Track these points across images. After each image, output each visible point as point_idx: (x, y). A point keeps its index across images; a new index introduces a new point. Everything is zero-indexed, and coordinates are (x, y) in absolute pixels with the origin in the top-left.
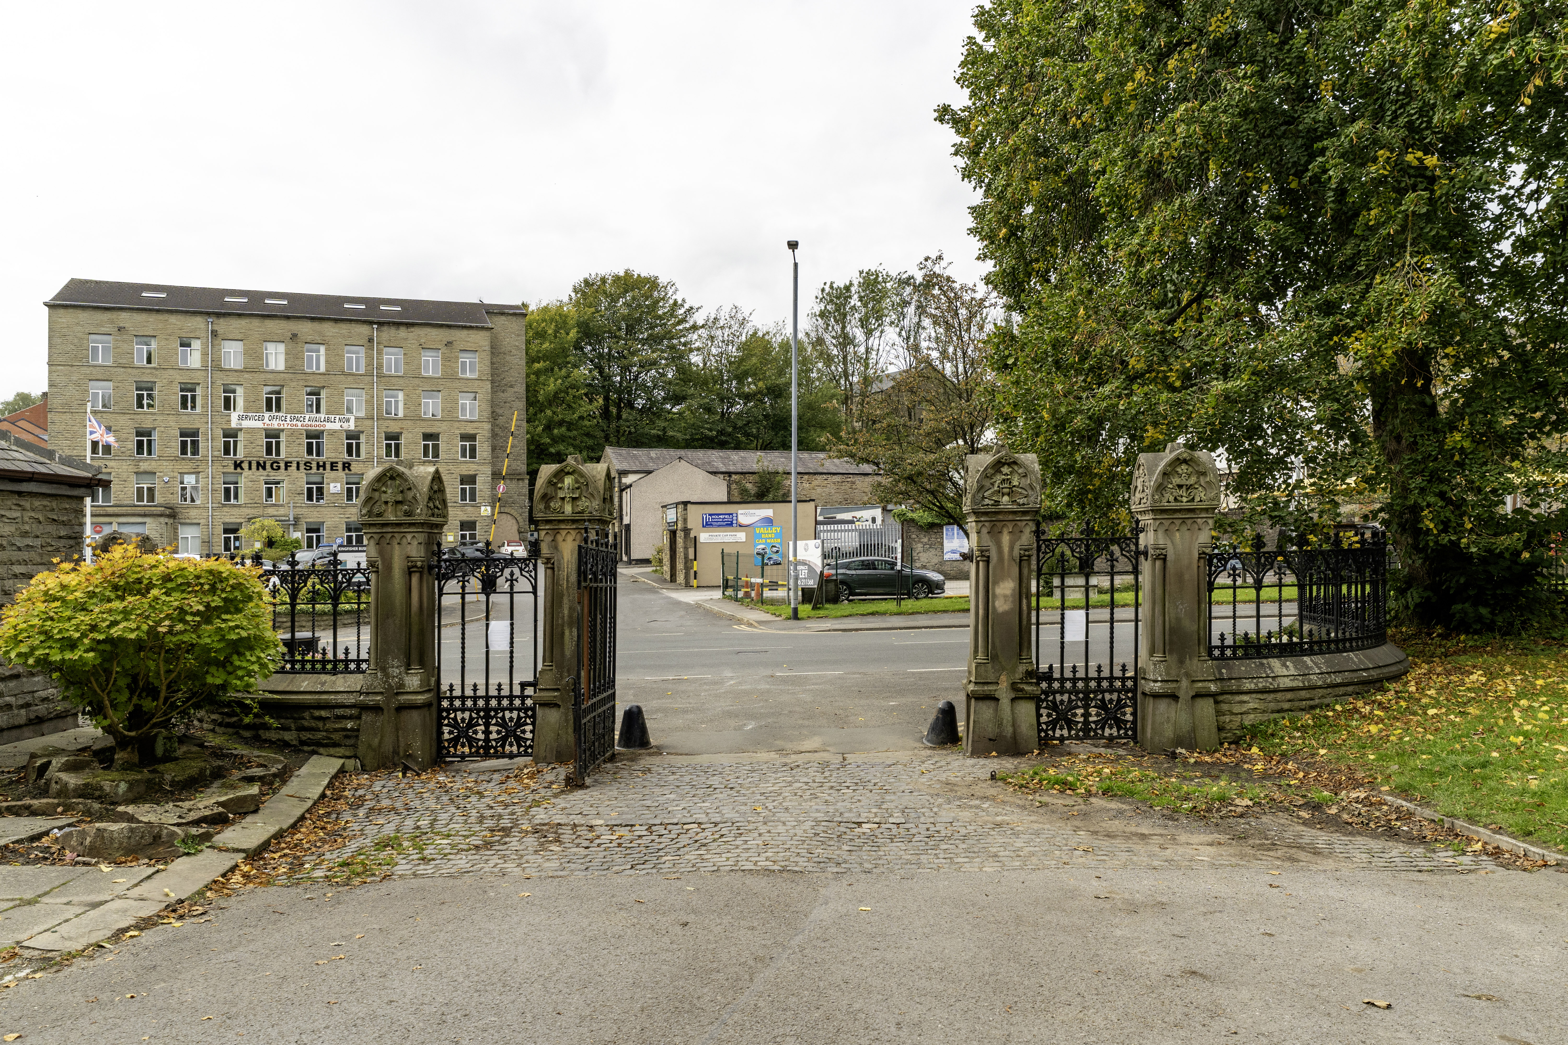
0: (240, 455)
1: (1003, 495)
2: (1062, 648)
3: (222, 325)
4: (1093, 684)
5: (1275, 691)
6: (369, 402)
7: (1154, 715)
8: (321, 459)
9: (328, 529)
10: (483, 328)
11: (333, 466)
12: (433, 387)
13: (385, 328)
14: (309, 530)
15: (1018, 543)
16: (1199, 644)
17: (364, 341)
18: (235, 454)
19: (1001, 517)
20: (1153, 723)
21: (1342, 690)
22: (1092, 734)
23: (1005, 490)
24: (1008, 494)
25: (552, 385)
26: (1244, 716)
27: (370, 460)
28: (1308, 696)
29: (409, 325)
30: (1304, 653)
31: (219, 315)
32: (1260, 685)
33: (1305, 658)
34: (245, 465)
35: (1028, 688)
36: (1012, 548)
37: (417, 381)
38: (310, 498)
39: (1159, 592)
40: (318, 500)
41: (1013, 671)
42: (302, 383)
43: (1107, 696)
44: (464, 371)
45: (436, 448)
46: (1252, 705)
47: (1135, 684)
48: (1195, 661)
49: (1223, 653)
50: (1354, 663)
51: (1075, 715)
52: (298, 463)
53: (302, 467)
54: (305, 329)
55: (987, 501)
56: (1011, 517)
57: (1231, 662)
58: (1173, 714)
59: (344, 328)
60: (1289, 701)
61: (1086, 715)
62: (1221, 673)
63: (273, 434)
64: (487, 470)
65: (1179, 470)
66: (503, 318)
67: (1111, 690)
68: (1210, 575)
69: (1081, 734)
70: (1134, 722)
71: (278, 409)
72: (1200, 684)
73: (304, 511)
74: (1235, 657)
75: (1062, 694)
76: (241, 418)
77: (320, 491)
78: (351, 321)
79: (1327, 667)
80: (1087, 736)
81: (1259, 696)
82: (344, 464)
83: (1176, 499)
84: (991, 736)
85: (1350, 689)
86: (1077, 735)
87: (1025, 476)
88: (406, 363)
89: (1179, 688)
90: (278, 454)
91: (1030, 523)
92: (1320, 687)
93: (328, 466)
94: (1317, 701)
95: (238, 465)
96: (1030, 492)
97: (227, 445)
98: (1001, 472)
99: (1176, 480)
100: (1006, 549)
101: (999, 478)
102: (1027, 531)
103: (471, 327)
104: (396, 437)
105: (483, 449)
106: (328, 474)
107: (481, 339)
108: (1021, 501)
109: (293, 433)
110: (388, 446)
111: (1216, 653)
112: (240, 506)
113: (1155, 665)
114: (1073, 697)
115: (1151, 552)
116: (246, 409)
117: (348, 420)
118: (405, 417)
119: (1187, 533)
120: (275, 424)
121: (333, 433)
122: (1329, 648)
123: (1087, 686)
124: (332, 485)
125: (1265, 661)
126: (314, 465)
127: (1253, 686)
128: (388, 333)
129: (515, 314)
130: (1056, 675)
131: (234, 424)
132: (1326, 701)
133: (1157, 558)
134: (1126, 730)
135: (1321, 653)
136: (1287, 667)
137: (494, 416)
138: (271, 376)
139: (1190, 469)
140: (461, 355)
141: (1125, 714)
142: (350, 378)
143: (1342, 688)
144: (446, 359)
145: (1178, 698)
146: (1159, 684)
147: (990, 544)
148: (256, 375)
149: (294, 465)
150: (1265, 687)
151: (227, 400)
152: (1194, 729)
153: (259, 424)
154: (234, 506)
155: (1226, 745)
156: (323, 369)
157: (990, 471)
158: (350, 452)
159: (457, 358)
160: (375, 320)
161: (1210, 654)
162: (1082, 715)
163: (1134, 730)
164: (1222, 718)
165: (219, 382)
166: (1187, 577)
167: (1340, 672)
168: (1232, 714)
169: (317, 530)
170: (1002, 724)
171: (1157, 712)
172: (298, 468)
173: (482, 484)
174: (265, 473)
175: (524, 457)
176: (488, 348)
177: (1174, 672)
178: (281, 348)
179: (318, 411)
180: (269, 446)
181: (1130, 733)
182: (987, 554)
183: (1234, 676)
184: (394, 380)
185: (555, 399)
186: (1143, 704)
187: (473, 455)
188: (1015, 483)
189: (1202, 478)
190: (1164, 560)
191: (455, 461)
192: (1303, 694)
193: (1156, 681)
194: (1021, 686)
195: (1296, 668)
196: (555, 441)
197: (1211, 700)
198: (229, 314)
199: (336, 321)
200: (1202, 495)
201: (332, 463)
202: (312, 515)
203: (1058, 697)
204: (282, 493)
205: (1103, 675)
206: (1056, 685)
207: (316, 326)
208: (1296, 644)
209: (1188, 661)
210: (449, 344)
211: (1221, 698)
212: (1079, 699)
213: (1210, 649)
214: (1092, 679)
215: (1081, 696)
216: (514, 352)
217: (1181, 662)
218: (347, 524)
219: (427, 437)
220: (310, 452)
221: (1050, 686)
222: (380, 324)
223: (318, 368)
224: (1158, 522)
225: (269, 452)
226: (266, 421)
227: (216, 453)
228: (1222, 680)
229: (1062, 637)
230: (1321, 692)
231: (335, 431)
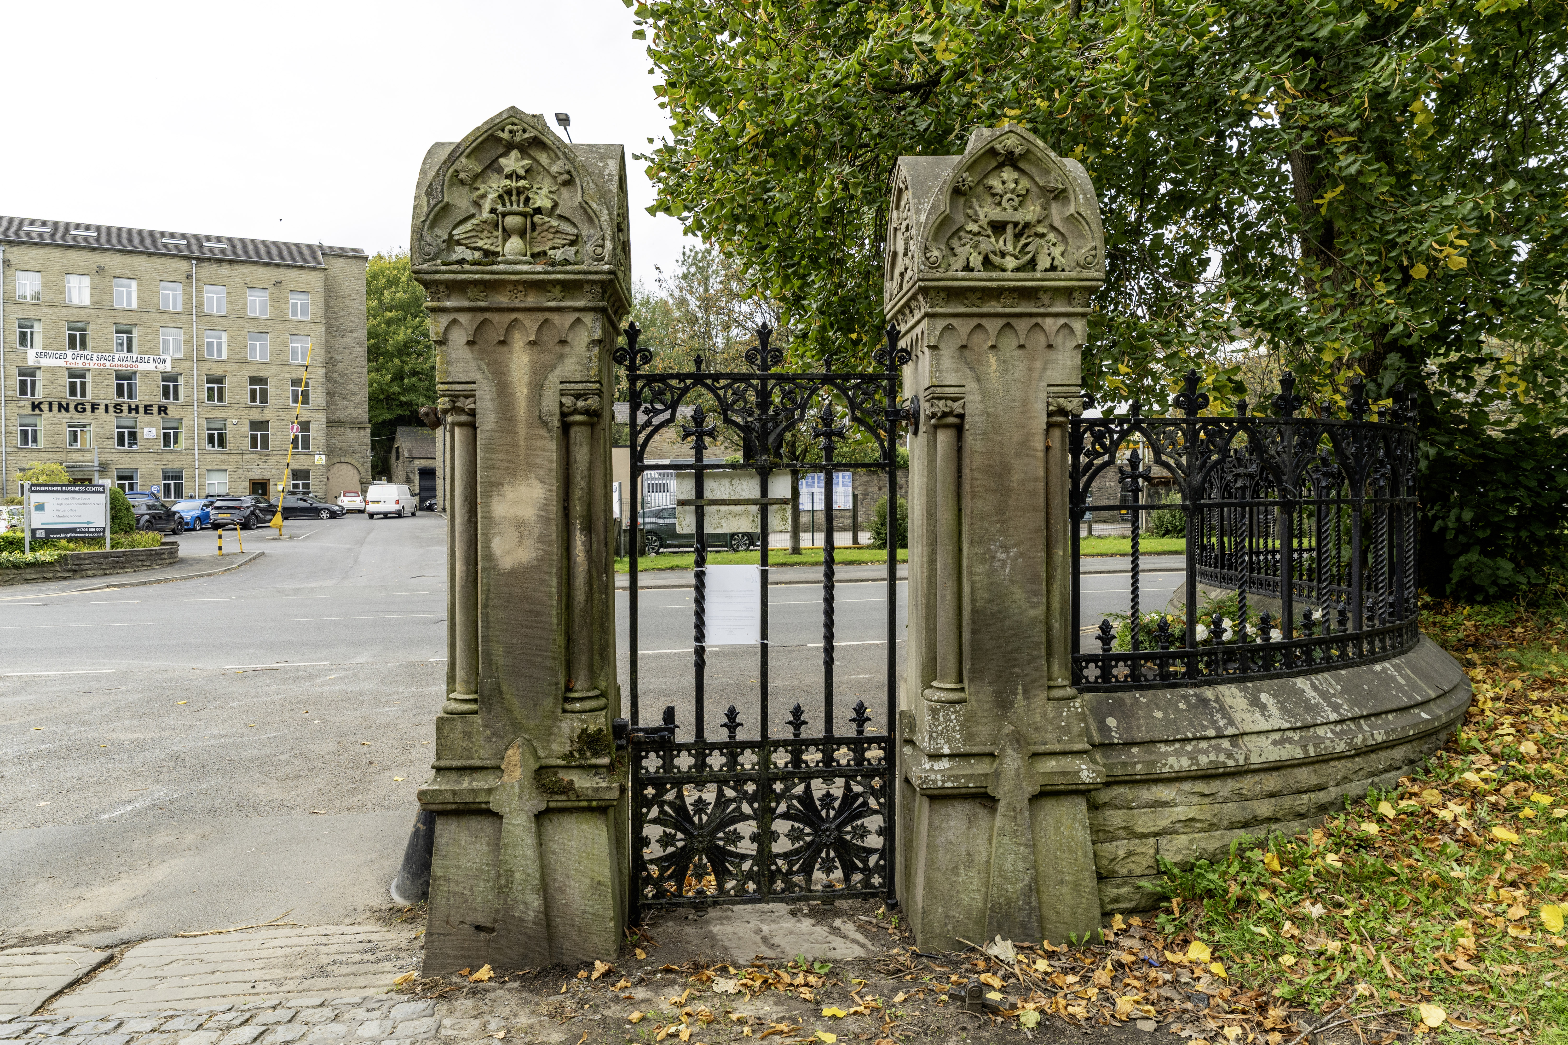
0: (39, 396)
1: (507, 234)
2: (700, 665)
3: (16, 254)
4: (781, 759)
5: (1238, 773)
6: (188, 342)
7: (932, 847)
8: (133, 402)
9: (142, 476)
10: (315, 268)
11: (147, 409)
12: (260, 328)
13: (206, 265)
14: (120, 478)
15: (555, 376)
16: (1049, 655)
17: (182, 277)
18: (33, 394)
19: (503, 300)
20: (930, 868)
21: (1384, 758)
22: (779, 885)
23: (512, 221)
24: (522, 234)
25: (402, 335)
26: (1163, 841)
27: (189, 404)
28: (1314, 781)
29: (231, 262)
30: (1293, 669)
31: (11, 243)
32: (1204, 760)
33: (1301, 683)
34: (45, 407)
35: (582, 782)
36: (537, 390)
37: (242, 322)
38: (121, 442)
39: (945, 515)
40: (130, 445)
41: (547, 732)
42: (110, 320)
43: (818, 787)
44: (295, 314)
45: (264, 393)
46: (1181, 812)
47: (890, 757)
48: (1040, 700)
49: (1106, 674)
50: (1400, 688)
51: (737, 837)
52: (107, 406)
53: (111, 409)
54: (113, 262)
55: (460, 252)
56: (531, 300)
57: (1127, 696)
58: (982, 845)
59: (158, 263)
60: (1272, 795)
61: (764, 837)
62: (1104, 729)
63: (78, 375)
64: (322, 417)
65: (994, 182)
66: (342, 260)
67: (829, 770)
68: (1076, 473)
69: (751, 886)
70: (887, 852)
71: (84, 346)
72: (1052, 764)
73: (114, 457)
74: (1136, 682)
75: (700, 784)
76: (39, 355)
77: (133, 436)
78: (166, 255)
79: (1353, 703)
80: (766, 895)
81: (1201, 787)
82: (160, 407)
83: (987, 263)
84: (482, 918)
85: (1398, 753)
86: (741, 890)
87: (569, 183)
88: (229, 303)
89: (997, 775)
90: (83, 395)
91: (588, 319)
92: (1340, 757)
93: (141, 409)
94: (1333, 792)
95: (36, 406)
96: (585, 230)
97: (23, 384)
98: (500, 170)
99: (987, 212)
100: (521, 392)
101: (495, 185)
102: (581, 339)
103: (302, 267)
104: (220, 380)
105: (317, 396)
106: (142, 417)
107: (314, 280)
108: (559, 255)
109: (100, 373)
110: (210, 390)
111: (1092, 672)
112: (39, 450)
113: (933, 711)
114: (730, 793)
115: (926, 409)
116: (46, 346)
117: (164, 361)
118: (229, 361)
119: (1018, 359)
120: (80, 363)
121: (146, 374)
122: (1343, 654)
123: (765, 762)
124: (146, 430)
125: (1209, 693)
126: (125, 408)
127: (1185, 763)
128: (208, 270)
129: (354, 257)
130: (684, 735)
131: (31, 361)
132: (1354, 789)
133: (940, 421)
134: (867, 871)
135: (1329, 665)
136: (1263, 708)
137: (330, 363)
138: (74, 311)
139: (1025, 183)
140: (291, 296)
141: (863, 832)
142: (166, 316)
143: (1383, 755)
144: (274, 300)
145: (994, 800)
146: (945, 764)
147: (476, 375)
148: (56, 310)
149: (102, 407)
150: (1215, 765)
151: (23, 335)
152: (1036, 886)
153: (61, 363)
154: (32, 450)
155: (1118, 922)
156: (134, 305)
157: (469, 166)
158: (166, 394)
159: (287, 298)
160: (195, 255)
161: (1077, 679)
162: (754, 838)
163: (888, 872)
164: (1107, 849)
165: (13, 316)
166: (1017, 475)
167: (1377, 715)
168: (1133, 835)
169: (131, 478)
170: (509, 885)
171: (941, 841)
172: (107, 411)
173: (317, 432)
174: (68, 415)
175: (366, 405)
176: (321, 289)
177: (983, 731)
178: (86, 281)
179: (130, 350)
180: (73, 386)
181: (876, 880)
182: (468, 404)
183: (1139, 736)
184: (215, 320)
185: (404, 350)
186: (908, 809)
187: (306, 401)
188: (542, 200)
189: (1055, 208)
190: (959, 429)
191: (285, 407)
192: (1304, 776)
193: (935, 756)
194: (566, 776)
195: (1283, 709)
196: (406, 390)
197: (1081, 805)
198: (25, 243)
199: (149, 254)
200: (1057, 252)
201: (146, 407)
202: (123, 461)
203: (690, 795)
204: (88, 438)
205: (806, 733)
206: (684, 762)
207: (127, 259)
208: (1278, 647)
209: (1020, 702)
210: (277, 284)
211: (1104, 796)
212: (745, 796)
213: (1078, 662)
214: (777, 744)
215: (750, 788)
216: (354, 296)
217: (1003, 703)
218: (164, 471)
219: (253, 380)
220: (120, 394)
221: (668, 764)
222: (200, 260)
223: (129, 303)
224: (940, 324)
225: (73, 393)
226: (69, 359)
227: (10, 393)
228: (1106, 746)
229: (700, 637)
230: (1341, 768)
231: (149, 373)
